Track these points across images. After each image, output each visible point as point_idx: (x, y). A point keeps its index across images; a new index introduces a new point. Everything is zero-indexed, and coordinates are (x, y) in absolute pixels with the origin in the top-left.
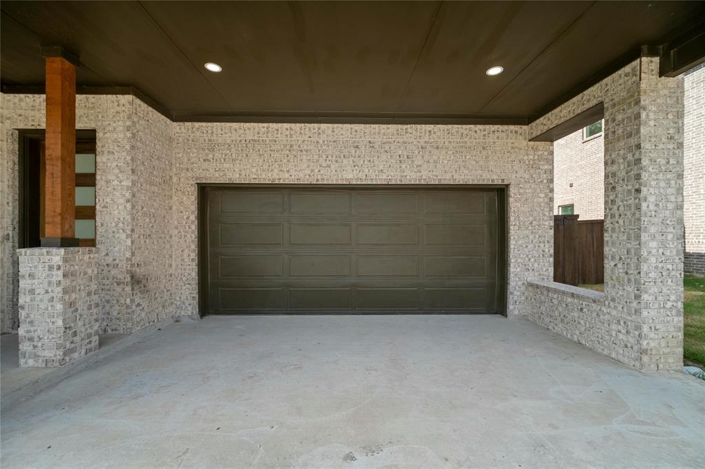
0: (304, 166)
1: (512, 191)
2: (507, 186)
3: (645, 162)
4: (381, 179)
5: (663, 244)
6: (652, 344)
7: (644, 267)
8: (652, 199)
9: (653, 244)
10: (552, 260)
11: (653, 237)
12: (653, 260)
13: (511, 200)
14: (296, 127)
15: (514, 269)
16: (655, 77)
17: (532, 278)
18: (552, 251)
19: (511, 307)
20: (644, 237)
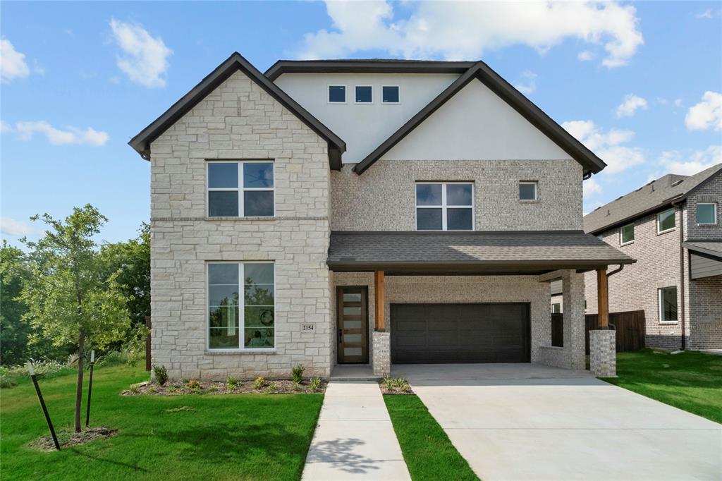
0: (438, 295)
1: (532, 305)
2: (530, 303)
3: (572, 301)
4: (473, 300)
5: (578, 328)
6: (576, 361)
7: (572, 336)
8: (574, 313)
9: (575, 328)
10: (551, 336)
11: (575, 326)
12: (575, 333)
13: (532, 309)
14: (435, 277)
15: (533, 341)
16: (575, 273)
17: (541, 344)
18: (551, 332)
19: (532, 358)
20: (572, 326)
